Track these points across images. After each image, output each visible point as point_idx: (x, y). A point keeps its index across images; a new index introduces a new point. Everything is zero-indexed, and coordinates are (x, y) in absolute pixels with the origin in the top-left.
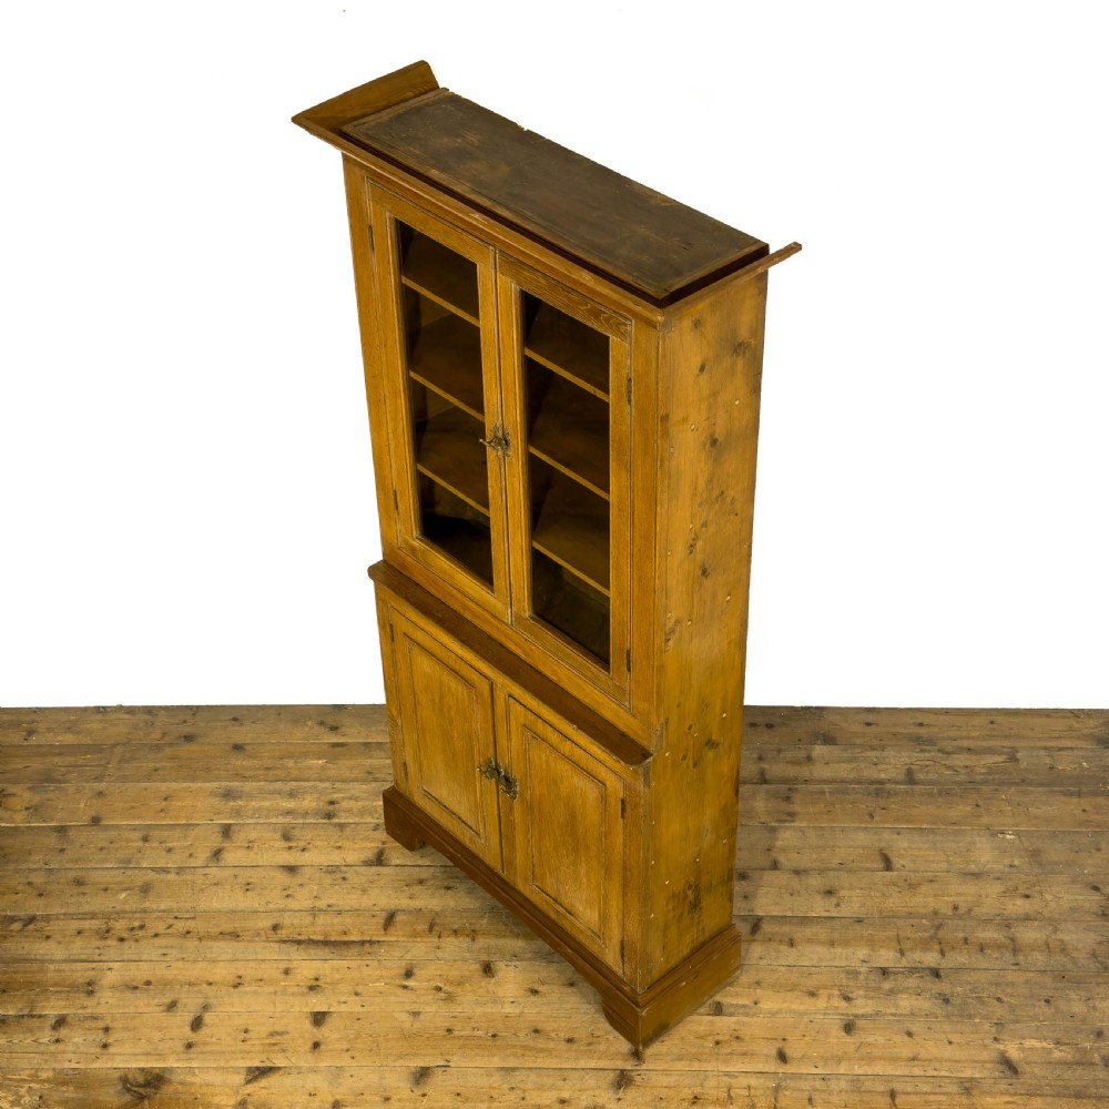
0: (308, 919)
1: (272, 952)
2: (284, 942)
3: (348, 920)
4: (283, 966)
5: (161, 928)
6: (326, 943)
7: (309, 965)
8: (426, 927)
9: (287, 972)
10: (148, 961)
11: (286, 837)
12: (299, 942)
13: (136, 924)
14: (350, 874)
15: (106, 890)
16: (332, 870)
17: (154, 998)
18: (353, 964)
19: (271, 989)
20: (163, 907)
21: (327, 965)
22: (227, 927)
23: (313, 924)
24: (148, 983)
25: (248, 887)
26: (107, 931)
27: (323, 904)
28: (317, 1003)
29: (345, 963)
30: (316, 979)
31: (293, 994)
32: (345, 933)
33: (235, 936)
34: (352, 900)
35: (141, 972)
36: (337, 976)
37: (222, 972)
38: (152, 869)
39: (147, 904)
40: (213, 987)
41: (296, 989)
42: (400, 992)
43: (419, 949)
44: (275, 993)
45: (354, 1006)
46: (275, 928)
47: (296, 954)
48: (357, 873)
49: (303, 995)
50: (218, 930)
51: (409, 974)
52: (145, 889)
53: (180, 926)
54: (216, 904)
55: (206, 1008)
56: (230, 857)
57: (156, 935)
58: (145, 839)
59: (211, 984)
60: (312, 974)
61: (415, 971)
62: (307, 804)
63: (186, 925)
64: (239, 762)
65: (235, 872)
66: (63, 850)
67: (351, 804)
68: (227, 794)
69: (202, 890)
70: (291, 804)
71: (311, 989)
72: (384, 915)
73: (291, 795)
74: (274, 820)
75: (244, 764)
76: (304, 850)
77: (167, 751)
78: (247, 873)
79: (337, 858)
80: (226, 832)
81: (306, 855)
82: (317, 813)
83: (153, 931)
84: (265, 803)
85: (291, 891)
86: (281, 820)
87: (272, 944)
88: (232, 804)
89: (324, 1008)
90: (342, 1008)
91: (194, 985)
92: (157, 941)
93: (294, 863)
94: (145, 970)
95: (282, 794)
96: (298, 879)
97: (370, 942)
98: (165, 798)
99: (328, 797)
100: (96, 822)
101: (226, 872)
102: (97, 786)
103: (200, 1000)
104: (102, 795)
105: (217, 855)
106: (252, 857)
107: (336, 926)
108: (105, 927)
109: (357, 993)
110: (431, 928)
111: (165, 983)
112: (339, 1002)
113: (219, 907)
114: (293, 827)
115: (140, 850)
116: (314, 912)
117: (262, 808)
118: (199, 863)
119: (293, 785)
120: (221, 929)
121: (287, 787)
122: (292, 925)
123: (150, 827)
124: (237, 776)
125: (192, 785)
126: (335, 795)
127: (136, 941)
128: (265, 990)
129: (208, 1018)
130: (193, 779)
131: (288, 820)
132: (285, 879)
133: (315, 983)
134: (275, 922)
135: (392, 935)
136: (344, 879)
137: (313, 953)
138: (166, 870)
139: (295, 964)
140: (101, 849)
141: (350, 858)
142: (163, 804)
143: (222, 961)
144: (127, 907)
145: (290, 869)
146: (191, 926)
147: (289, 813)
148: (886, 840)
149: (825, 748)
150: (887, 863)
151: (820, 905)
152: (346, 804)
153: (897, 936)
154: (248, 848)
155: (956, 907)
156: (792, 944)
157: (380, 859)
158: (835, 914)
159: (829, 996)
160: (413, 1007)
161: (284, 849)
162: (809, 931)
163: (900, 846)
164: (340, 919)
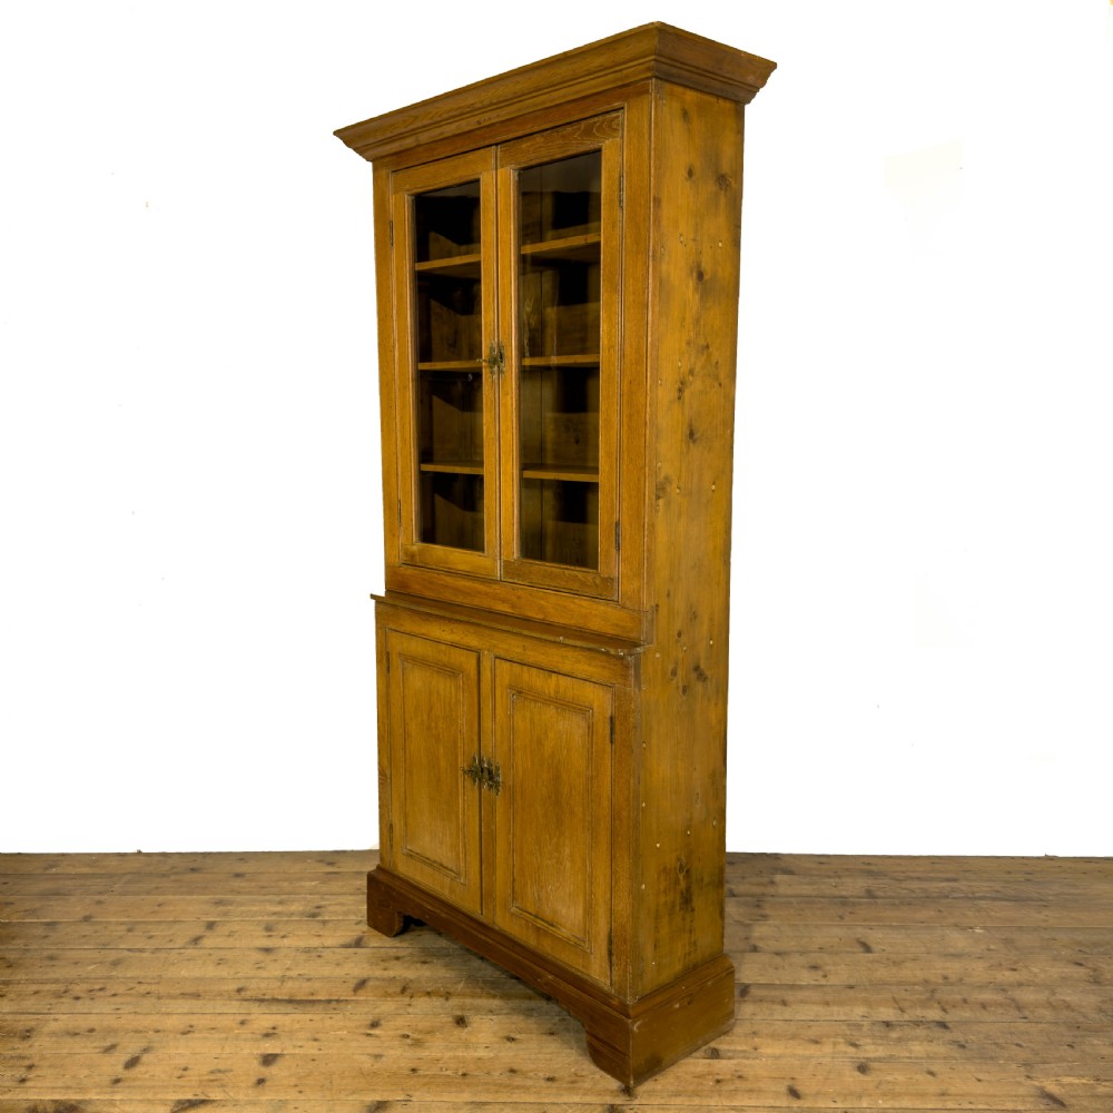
0: (278, 984)
1: (234, 1007)
2: (247, 1000)
3: (317, 985)
4: (240, 1018)
5: (121, 989)
6: (290, 1001)
7: (263, 1019)
8: (399, 990)
9: (243, 1023)
10: (99, 1013)
11: (269, 928)
12: (262, 1001)
13: (97, 987)
14: (326, 954)
15: (76, 963)
16: (307, 950)
17: (92, 1042)
18: (315, 1017)
19: (223, 1035)
20: (129, 975)
21: (286, 1017)
22: (189, 989)
23: (280, 988)
24: (92, 1030)
25: (220, 962)
26: (65, 992)
27: (294, 973)
28: (270, 1047)
29: (309, 1017)
30: (274, 1028)
31: (246, 1040)
32: (312, 994)
33: (197, 996)
34: (326, 971)
35: (83, 1023)
36: (297, 1026)
37: (172, 1022)
38: (129, 950)
39: (114, 973)
40: (161, 1034)
41: (250, 1036)
42: (364, 1038)
43: (387, 1006)
44: (227, 1039)
45: (311, 1049)
46: (239, 990)
47: (255, 1008)
48: (334, 953)
49: (256, 1040)
50: (179, 992)
51: (375, 1025)
52: (115, 964)
53: (143, 989)
54: (184, 973)
55: (146, 1050)
56: (207, 942)
57: (114, 995)
58: (130, 930)
59: (158, 1031)
60: (271, 1024)
61: (382, 1022)
62: (294, 908)
63: (148, 988)
64: (237, 883)
65: (211, 952)
66: (46, 937)
67: (337, 908)
68: (219, 903)
69: (173, 964)
70: (279, 908)
71: (267, 1035)
72: (355, 981)
73: (281, 903)
74: (260, 918)
75: (242, 885)
76: (283, 937)
77: (172, 877)
78: (222, 953)
79: (315, 942)
80: (211, 926)
81: (285, 941)
82: (302, 914)
83: (113, 992)
84: (255, 908)
85: (263, 965)
86: (266, 918)
87: (234, 1002)
88: (221, 908)
89: (277, 1051)
90: (297, 1051)
91: (140, 1032)
92: (114, 999)
93: (271, 946)
94: (92, 1021)
95: (270, 901)
96: (272, 957)
97: (338, 1001)
98: (159, 905)
99: (316, 904)
100: (87, 919)
101: (202, 952)
102: (98, 897)
103: (143, 1044)
104: (99, 902)
105: (196, 940)
106: (230, 942)
107: (302, 990)
108: (63, 989)
109: (316, 1040)
110: (404, 990)
111: (111, 1031)
112: (295, 1047)
113: (186, 975)
114: (278, 922)
115: (121, 937)
116: (283, 979)
117: (249, 911)
118: (176, 946)
119: (284, 897)
120: (183, 991)
121: (278, 899)
122: (259, 988)
123: (137, 923)
124: (232, 892)
125: (189, 897)
126: (323, 903)
127: (92, 999)
128: (216, 1036)
129: (145, 1058)
130: (191, 893)
131: (273, 918)
132: (259, 956)
133: (271, 1031)
134: (241, 986)
135: (362, 996)
136: (319, 956)
137: (274, 1008)
138: (141, 950)
139: (253, 1017)
140: (85, 936)
141: (329, 942)
142: (156, 908)
143: (177, 1014)
144: (93, 975)
145: (267, 950)
146: (153, 988)
147: (274, 914)
148: (859, 933)
149: (785, 877)
150: (866, 948)
151: (806, 977)
152: (332, 908)
153: (893, 998)
154: (229, 935)
155: (946, 978)
156: (784, 1003)
157: (358, 943)
158: (824, 982)
159: (834, 1043)
160: (376, 1050)
161: (264, 936)
162: (800, 995)
163: (876, 938)
164: (309, 984)
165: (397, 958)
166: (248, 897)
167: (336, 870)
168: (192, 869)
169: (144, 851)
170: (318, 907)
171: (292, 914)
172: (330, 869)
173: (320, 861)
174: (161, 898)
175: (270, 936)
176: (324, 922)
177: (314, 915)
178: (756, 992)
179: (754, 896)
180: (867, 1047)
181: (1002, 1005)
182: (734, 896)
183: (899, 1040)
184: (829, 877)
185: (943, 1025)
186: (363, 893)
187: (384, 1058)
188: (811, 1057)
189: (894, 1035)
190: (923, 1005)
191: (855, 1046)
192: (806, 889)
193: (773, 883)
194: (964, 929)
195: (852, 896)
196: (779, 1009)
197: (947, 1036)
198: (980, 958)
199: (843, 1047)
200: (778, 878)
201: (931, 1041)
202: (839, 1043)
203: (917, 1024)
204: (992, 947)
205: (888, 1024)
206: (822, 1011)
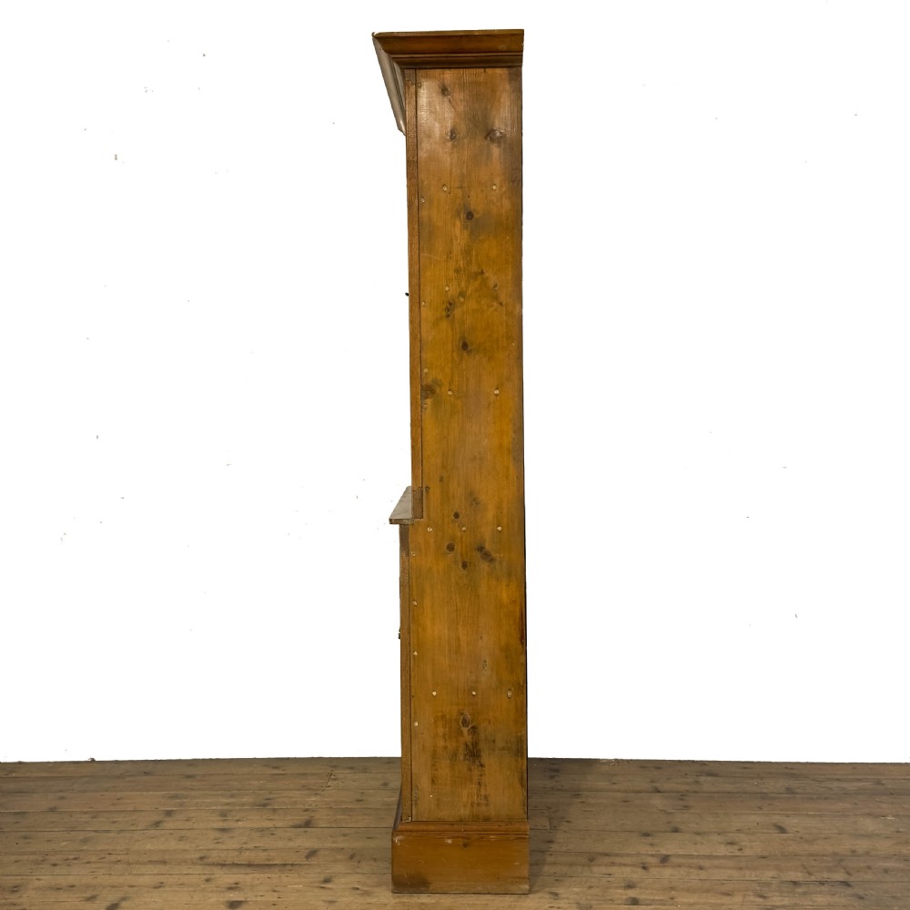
0: (236, 853)
1: (199, 869)
2: (209, 865)
3: (273, 854)
4: (206, 877)
5: (94, 859)
6: (250, 865)
7: (227, 878)
8: (347, 857)
9: (208, 880)
10: (76, 875)
11: (223, 814)
12: (224, 865)
13: (71, 857)
14: (279, 832)
15: (49, 841)
16: (261, 830)
17: (74, 894)
18: (273, 875)
19: (192, 889)
20: (99, 849)
21: (247, 876)
22: (155, 858)
23: (238, 856)
24: (72, 886)
25: (181, 839)
26: (43, 861)
27: (250, 846)
28: (234, 896)
29: (267, 875)
30: (236, 884)
31: (212, 892)
32: (269, 860)
33: (164, 862)
34: (281, 844)
35: (63, 881)
36: (256, 882)
37: (146, 880)
38: (96, 831)
39: (85, 848)
40: (135, 889)
41: (215, 889)
42: (318, 890)
43: (339, 868)
44: (195, 891)
45: (272, 898)
46: (201, 858)
47: (218, 872)
48: (285, 831)
49: (222, 892)
50: (146, 860)
51: (327, 881)
52: (85, 841)
53: (113, 858)
54: (149, 847)
55: (124, 899)
56: (169, 825)
57: (88, 863)
58: (93, 817)
59: (133, 886)
60: (233, 881)
61: (334, 879)
62: (245, 800)
63: (118, 858)
64: (188, 783)
65: (172, 831)
66: (17, 822)
67: (285, 800)
68: (175, 797)
69: (138, 841)
70: (231, 800)
71: (230, 889)
72: (307, 851)
73: (232, 796)
74: (214, 808)
75: (193, 784)
76: (238, 821)
77: (128, 779)
78: (183, 832)
79: (267, 824)
80: (169, 813)
81: (240, 823)
82: (253, 804)
83: (86, 861)
84: (208, 801)
85: (221, 840)
86: (220, 808)
87: (197, 867)
88: (177, 801)
89: (242, 899)
90: (259, 899)
91: (117, 887)
92: (88, 865)
93: (227, 827)
94: (71, 880)
95: (223, 796)
96: (230, 835)
97: (292, 865)
98: (119, 799)
99: (266, 797)
100: (53, 810)
101: (163, 832)
102: (60, 794)
103: (120, 895)
104: (62, 798)
105: (157, 824)
106: (189, 825)
107: (260, 857)
108: (41, 858)
109: (274, 891)
110: (352, 857)
111: (88, 887)
112: (256, 896)
113: (152, 848)
114: (230, 811)
115: (87, 822)
116: (240, 850)
117: (203, 802)
118: (139, 828)
119: (235, 792)
120: (150, 859)
121: (229, 793)
122: (219, 857)
123: (100, 812)
124: (185, 789)
125: (145, 793)
126: (271, 796)
127: (68, 865)
128: (185, 889)
129: (124, 904)
130: (147, 791)
131: (226, 807)
132: (218, 834)
133: (234, 886)
134: (203, 855)
135: (313, 861)
137: (235, 870)
138: (107, 831)
139: (218, 876)
140: (52, 822)
141: (280, 824)
142: (116, 802)
143: (148, 876)
144: (66, 849)
145: (223, 830)
146: (122, 857)
147: (227, 804)
148: (776, 819)
149: (709, 778)
150: (782, 830)
151: (722, 850)
152: (280, 800)
153: (802, 865)
154: (187, 820)
155: (854, 851)
156: (701, 868)
157: (307, 824)
158: (739, 853)
159: (744, 896)
160: (330, 898)
161: (220, 820)
162: (716, 862)
163: (792, 822)
164: (265, 853)
165: (345, 835)
166: (201, 792)
167: (281, 772)
168: (145, 773)
169: (96, 760)
170: (268, 799)
171: (244, 804)
172: (276, 771)
173: (266, 766)
174: (119, 794)
175: (225, 820)
176: (274, 810)
177: (265, 805)
178: (675, 860)
179: (678, 792)
180: (775, 899)
181: (903, 870)
182: (659, 792)
183: (805, 893)
184: (752, 778)
185: (846, 884)
186: (309, 789)
187: (337, 904)
188: (723, 905)
189: (800, 890)
190: (830, 870)
191: (764, 897)
192: (729, 787)
193: (697, 782)
194: (877, 816)
195: (772, 793)
196: (695, 871)
197: (849, 891)
198: (888, 838)
199: (752, 898)
200: (702, 779)
201: (834, 895)
202: (749, 895)
203: (822, 883)
204: (901, 830)
205: (795, 883)
206: (735, 873)
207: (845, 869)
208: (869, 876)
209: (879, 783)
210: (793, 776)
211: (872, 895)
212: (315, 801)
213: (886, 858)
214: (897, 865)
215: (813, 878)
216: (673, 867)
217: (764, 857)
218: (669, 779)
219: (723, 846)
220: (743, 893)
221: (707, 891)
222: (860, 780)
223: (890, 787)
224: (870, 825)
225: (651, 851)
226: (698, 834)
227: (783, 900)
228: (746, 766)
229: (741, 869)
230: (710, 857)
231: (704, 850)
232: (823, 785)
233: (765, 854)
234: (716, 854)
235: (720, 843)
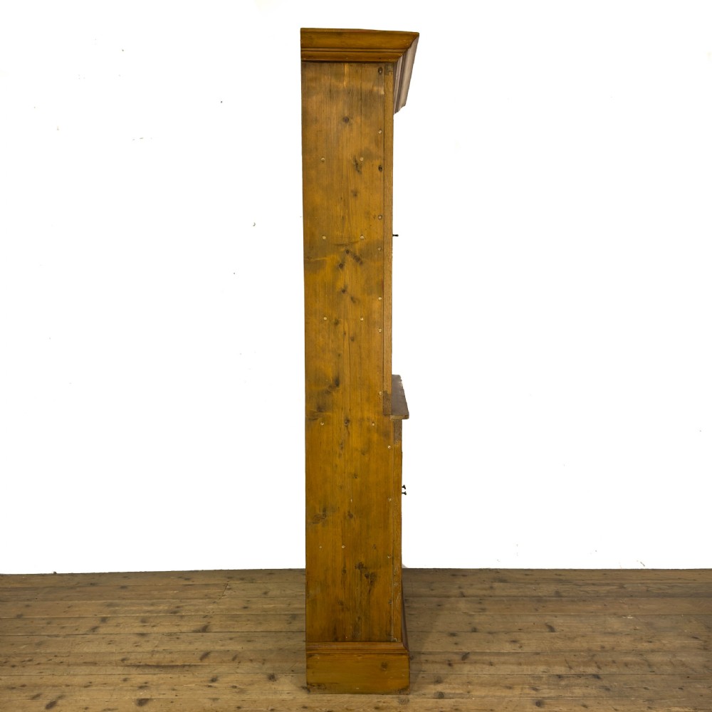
0: (149, 656)
1: (120, 670)
2: (128, 666)
3: (176, 656)
4: (123, 677)
5: (43, 660)
6: (158, 666)
7: (138, 678)
8: (231, 658)
9: (125, 680)
10: (30, 675)
11: (144, 621)
12: (138, 666)
13: (28, 659)
14: (182, 636)
15: (13, 644)
16: (170, 635)
17: (24, 693)
18: (174, 676)
19: (112, 688)
20: (48, 651)
21: (155, 677)
22: (88, 660)
23: (150, 658)
24: (24, 686)
25: (110, 643)
26: (5, 662)
27: (160, 649)
28: (142, 694)
29: (170, 676)
30: (146, 683)
31: (127, 690)
32: (173, 662)
33: (95, 664)
34: (182, 647)
35: (18, 681)
36: (162, 682)
37: (78, 680)
38: (48, 636)
39: (38, 651)
40: (70, 687)
41: (130, 688)
42: (207, 688)
43: (223, 669)
44: (114, 690)
45: (171, 695)
46: (123, 660)
47: (133, 671)
48: (188, 636)
49: (133, 690)
50: (82, 661)
51: (214, 680)
52: (40, 644)
53: (57, 660)
54: (86, 650)
55: (60, 697)
56: (102, 630)
57: (39, 664)
58: (48, 623)
59: (69, 686)
60: (144, 680)
61: (219, 679)
62: (161, 608)
63: (62, 659)
64: (122, 593)
65: (104, 636)
67: (191, 607)
68: (110, 605)
69: (79, 644)
70: (152, 608)
71: (141, 687)
72: (202, 653)
73: (152, 605)
74: (137, 615)
75: (125, 593)
76: (153, 626)
77: (78, 589)
78: (112, 637)
79: (175, 629)
80: (104, 620)
81: (155, 628)
82: (167, 612)
83: (38, 662)
84: (134, 608)
85: (139, 644)
86: (142, 615)
87: (119, 667)
88: (112, 609)
89: (148, 697)
90: (161, 697)
91: (57, 686)
92: (38, 667)
93: (145, 632)
94: (24, 680)
95: (146, 605)
96: (146, 639)
97: (190, 666)
98: (69, 607)
99: (177, 605)
100: (19, 617)
101: (98, 636)
102: (27, 603)
103: (58, 694)
104: (28, 606)
105: (94, 629)
106: (117, 630)
107: (166, 659)
108: (4, 661)
109: (174, 690)
110: (234, 659)
111: (36, 686)
112: (160, 694)
113: (87, 651)
114: (150, 617)
115: (43, 628)
116: (153, 653)
117: (131, 610)
118: (81, 633)
119: (155, 601)
120: (85, 661)
121: (149, 602)
122: (136, 658)
123: (54, 618)
124: (119, 598)
125: (89, 602)
126: (181, 604)
127: (24, 667)
128: (108, 688)
129: (60, 702)
130: (91, 599)
131: (147, 614)
132: (137, 639)
133: (144, 685)
134: (125, 657)
135: (206, 662)
136: (178, 638)
137: (146, 671)
138: (57, 636)
139: (132, 676)
140: (18, 628)
141: (184, 629)
142: (67, 609)
143: (80, 675)
144: (24, 652)
145: (142, 635)
146: (64, 659)
147: (148, 612)
148: (548, 619)
149: (501, 584)
150: (552, 629)
151: (508, 648)
152: (187, 608)
153: (566, 660)
154: (117, 626)
155: (603, 647)
156: (491, 664)
157: (205, 629)
158: (520, 651)
159: (522, 689)
160: (214, 696)
161: (141, 626)
162: (502, 659)
163: (558, 622)
164: (170, 655)
165: (231, 639)
166: (129, 601)
167: (191, 583)
168: (91, 584)
169: (57, 573)
170: (178, 607)
171: (160, 612)
172: (187, 583)
173: (180, 577)
174: (70, 603)
175: (144, 626)
176: (182, 617)
177: (175, 612)
178: (473, 657)
179: (477, 596)
180: (544, 691)
181: (638, 664)
182: (464, 596)
183: (567, 686)
184: (532, 584)
185: (597, 677)
186: (210, 598)
187: (219, 701)
188: (505, 697)
189: (563, 683)
190: (586, 664)
191: (536, 689)
192: (514, 592)
193: (491, 588)
194: (620, 617)
195: (545, 596)
196: (487, 667)
197: (599, 683)
198: (628, 635)
199: (527, 691)
200: (496, 585)
201: (587, 687)
202: (525, 688)
203: (579, 676)
204: (638, 628)
205: (560, 677)
206: (515, 668)
207: (596, 663)
208: (614, 670)
209: (622, 586)
210: (560, 581)
211: (615, 686)
212: (212, 609)
213: (627, 653)
214: (634, 659)
215: (573, 672)
216: (471, 663)
217: (538, 654)
218: (472, 585)
219: (507, 644)
220: (521, 686)
221: (495, 685)
222: (608, 584)
223: (630, 589)
224: (615, 624)
225: (455, 649)
226: (490, 633)
227: (550, 693)
228: (528, 573)
229: (520, 664)
230: (499, 654)
231: (495, 648)
232: (582, 589)
233: (539, 650)
234: (502, 651)
235: (506, 641)
